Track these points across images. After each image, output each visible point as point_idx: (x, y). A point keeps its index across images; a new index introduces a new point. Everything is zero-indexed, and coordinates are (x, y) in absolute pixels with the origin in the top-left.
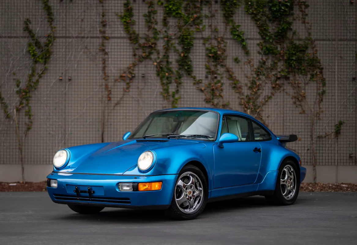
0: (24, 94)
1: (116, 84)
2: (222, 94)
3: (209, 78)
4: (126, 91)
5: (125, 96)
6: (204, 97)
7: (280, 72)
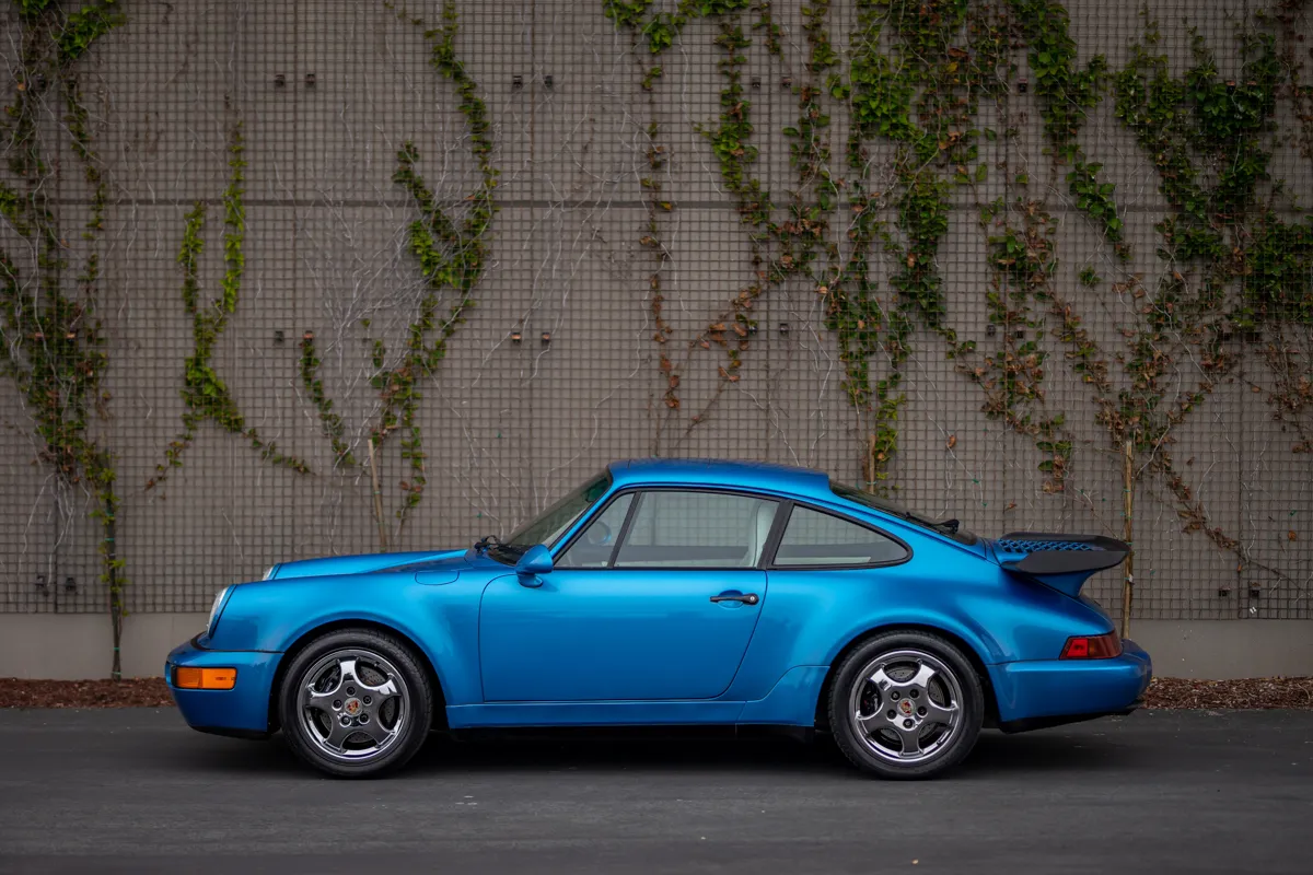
0: (396, 388)
1: (694, 355)
2: (1040, 388)
3: (1000, 338)
4: (726, 380)
5: (724, 395)
6: (981, 397)
7: (1230, 317)
